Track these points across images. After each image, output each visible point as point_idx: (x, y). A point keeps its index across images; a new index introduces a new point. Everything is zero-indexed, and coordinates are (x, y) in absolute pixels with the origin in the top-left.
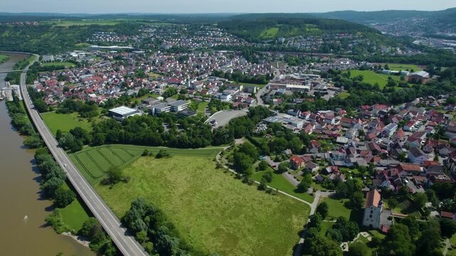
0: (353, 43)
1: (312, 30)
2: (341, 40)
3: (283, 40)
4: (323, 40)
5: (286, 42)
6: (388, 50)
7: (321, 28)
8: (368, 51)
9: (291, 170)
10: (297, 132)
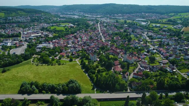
0: (42, 17)
1: (22, 13)
2: (37, 17)
3: (11, 18)
4: (30, 17)
5: (12, 19)
6: (55, 19)
7: (26, 12)
8: (49, 20)
9: (63, 58)
10: (52, 48)
